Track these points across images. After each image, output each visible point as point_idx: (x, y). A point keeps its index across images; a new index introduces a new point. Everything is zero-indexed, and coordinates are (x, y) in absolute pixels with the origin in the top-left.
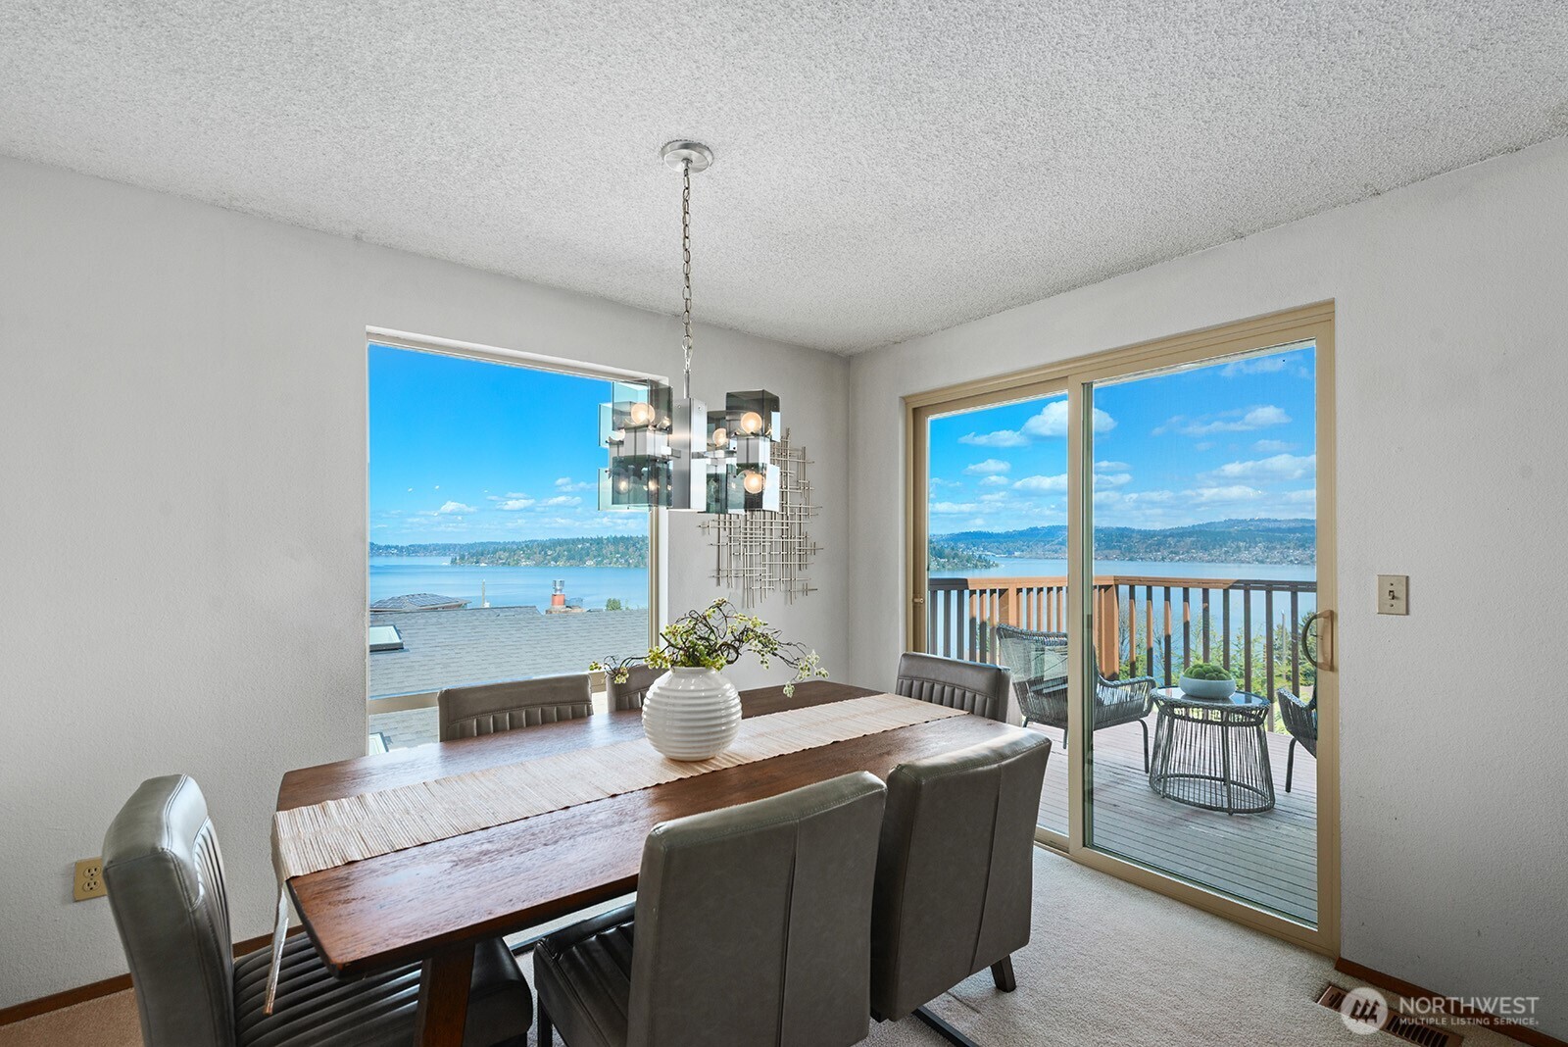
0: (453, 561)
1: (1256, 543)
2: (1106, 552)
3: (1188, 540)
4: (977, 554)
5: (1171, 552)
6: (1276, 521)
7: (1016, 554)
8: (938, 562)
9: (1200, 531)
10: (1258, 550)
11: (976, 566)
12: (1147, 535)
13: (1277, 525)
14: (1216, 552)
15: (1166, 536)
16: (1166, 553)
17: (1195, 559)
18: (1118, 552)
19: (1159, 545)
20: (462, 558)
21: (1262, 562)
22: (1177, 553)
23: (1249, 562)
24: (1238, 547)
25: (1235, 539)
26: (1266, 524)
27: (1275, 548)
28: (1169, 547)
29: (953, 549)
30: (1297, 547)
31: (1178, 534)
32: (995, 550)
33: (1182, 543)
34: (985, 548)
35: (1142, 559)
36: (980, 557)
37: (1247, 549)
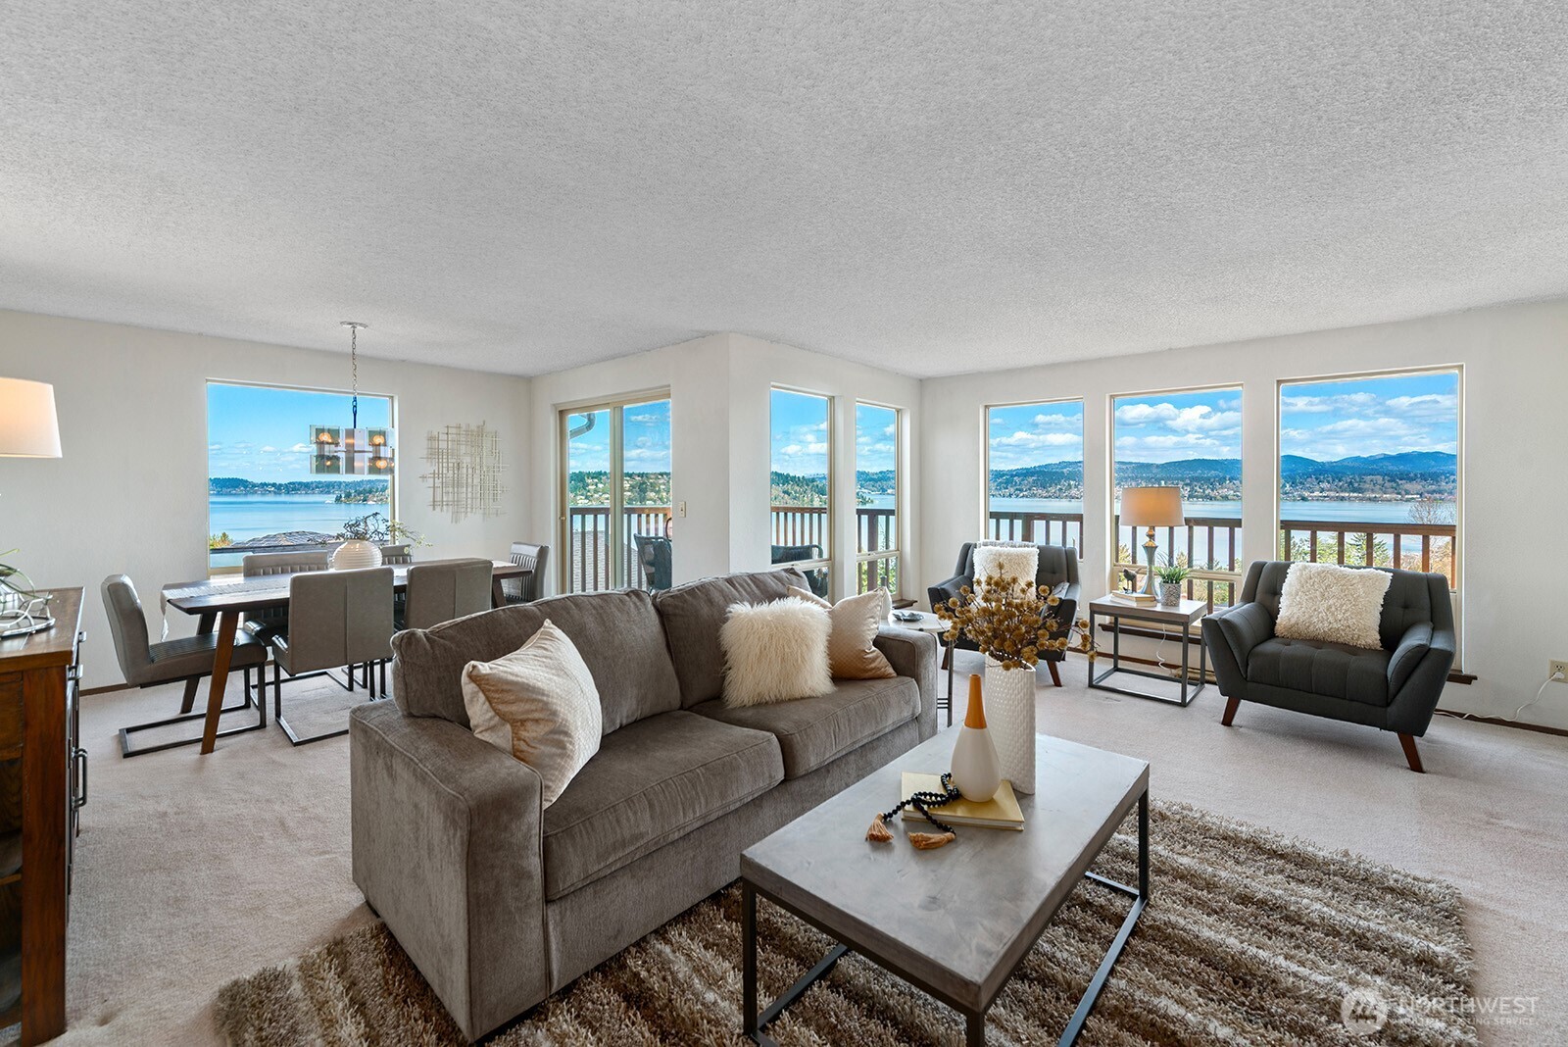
0: (338, 499)
3: (1031, 479)
5: (1017, 490)
7: (889, 491)
9: (1040, 471)
14: (1052, 490)
15: (1012, 476)
16: (1012, 490)
17: (1035, 495)
19: (1007, 482)
20: (348, 495)
22: (1021, 490)
24: (1069, 484)
28: (1015, 485)
31: (1023, 474)
32: (870, 487)
33: (1026, 482)
34: (861, 486)
37: (1076, 486)
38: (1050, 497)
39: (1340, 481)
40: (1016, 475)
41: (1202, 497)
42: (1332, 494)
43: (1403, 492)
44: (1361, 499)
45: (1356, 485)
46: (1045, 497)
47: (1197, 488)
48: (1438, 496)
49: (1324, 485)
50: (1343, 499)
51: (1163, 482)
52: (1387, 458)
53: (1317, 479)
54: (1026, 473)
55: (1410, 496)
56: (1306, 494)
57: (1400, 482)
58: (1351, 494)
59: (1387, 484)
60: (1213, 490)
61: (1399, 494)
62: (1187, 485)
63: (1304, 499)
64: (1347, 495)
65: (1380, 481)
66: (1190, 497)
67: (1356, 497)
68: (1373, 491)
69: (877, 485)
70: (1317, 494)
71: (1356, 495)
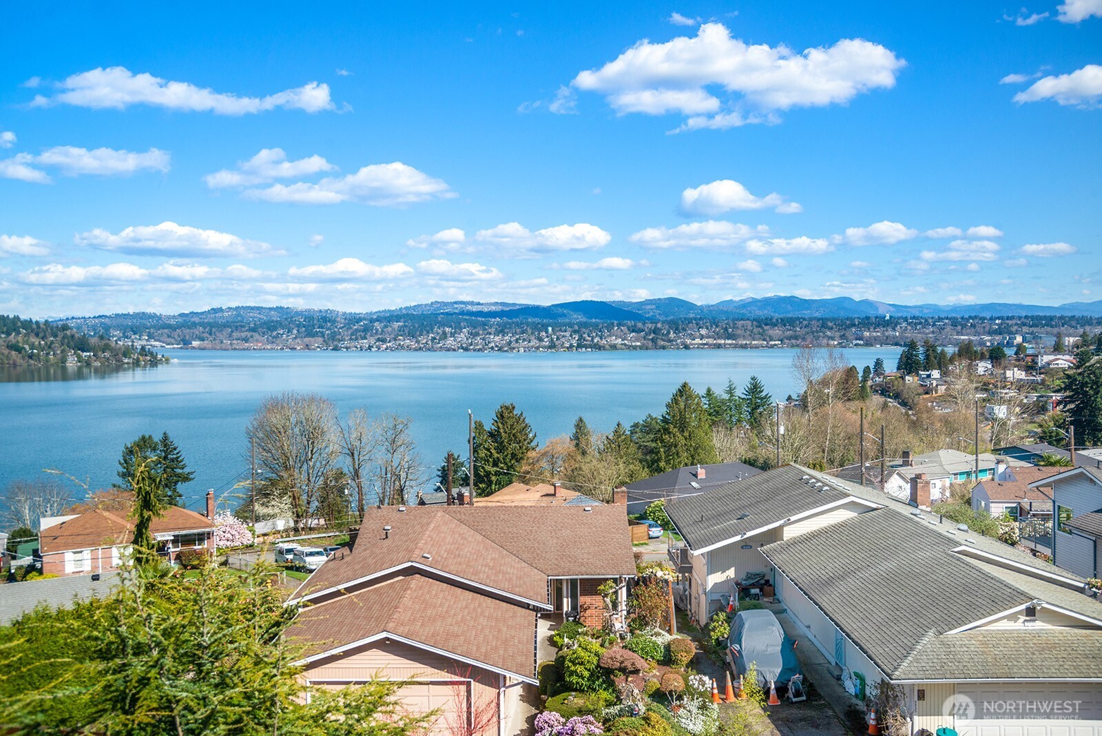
1: (461, 329)
2: (307, 340)
3: (396, 325)
4: (138, 345)
5: (378, 340)
6: (479, 304)
7: (195, 343)
8: (79, 357)
9: (408, 315)
10: (462, 336)
11: (136, 364)
12: (353, 319)
13: (479, 308)
14: (423, 340)
15: (372, 321)
16: (372, 341)
18: (321, 339)
19: (366, 330)
21: (466, 349)
22: (384, 341)
23: (454, 350)
24: (444, 333)
25: (443, 325)
26: (469, 307)
27: (477, 334)
28: (376, 333)
29: (102, 338)
30: (497, 334)
31: (385, 318)
32: (165, 338)
33: (390, 329)
34: (151, 337)
35: (347, 348)
36: (143, 348)
37: (452, 335)
38: (420, 349)
39: (717, 327)
40: (377, 320)
41: (591, 347)
42: (711, 341)
43: (768, 339)
44: (736, 346)
45: (730, 330)
46: (415, 350)
47: (585, 335)
48: (793, 341)
49: (703, 332)
50: (719, 346)
51: (550, 329)
52: (754, 302)
53: (697, 324)
54: (388, 318)
55: (773, 343)
56: (688, 341)
57: (766, 328)
58: (727, 342)
59: (755, 330)
60: (601, 338)
61: (765, 340)
62: (575, 332)
63: (686, 347)
64: (723, 342)
65: (750, 328)
66: (579, 346)
67: (730, 344)
68: (744, 338)
69: (175, 334)
70: (698, 341)
71: (730, 342)
